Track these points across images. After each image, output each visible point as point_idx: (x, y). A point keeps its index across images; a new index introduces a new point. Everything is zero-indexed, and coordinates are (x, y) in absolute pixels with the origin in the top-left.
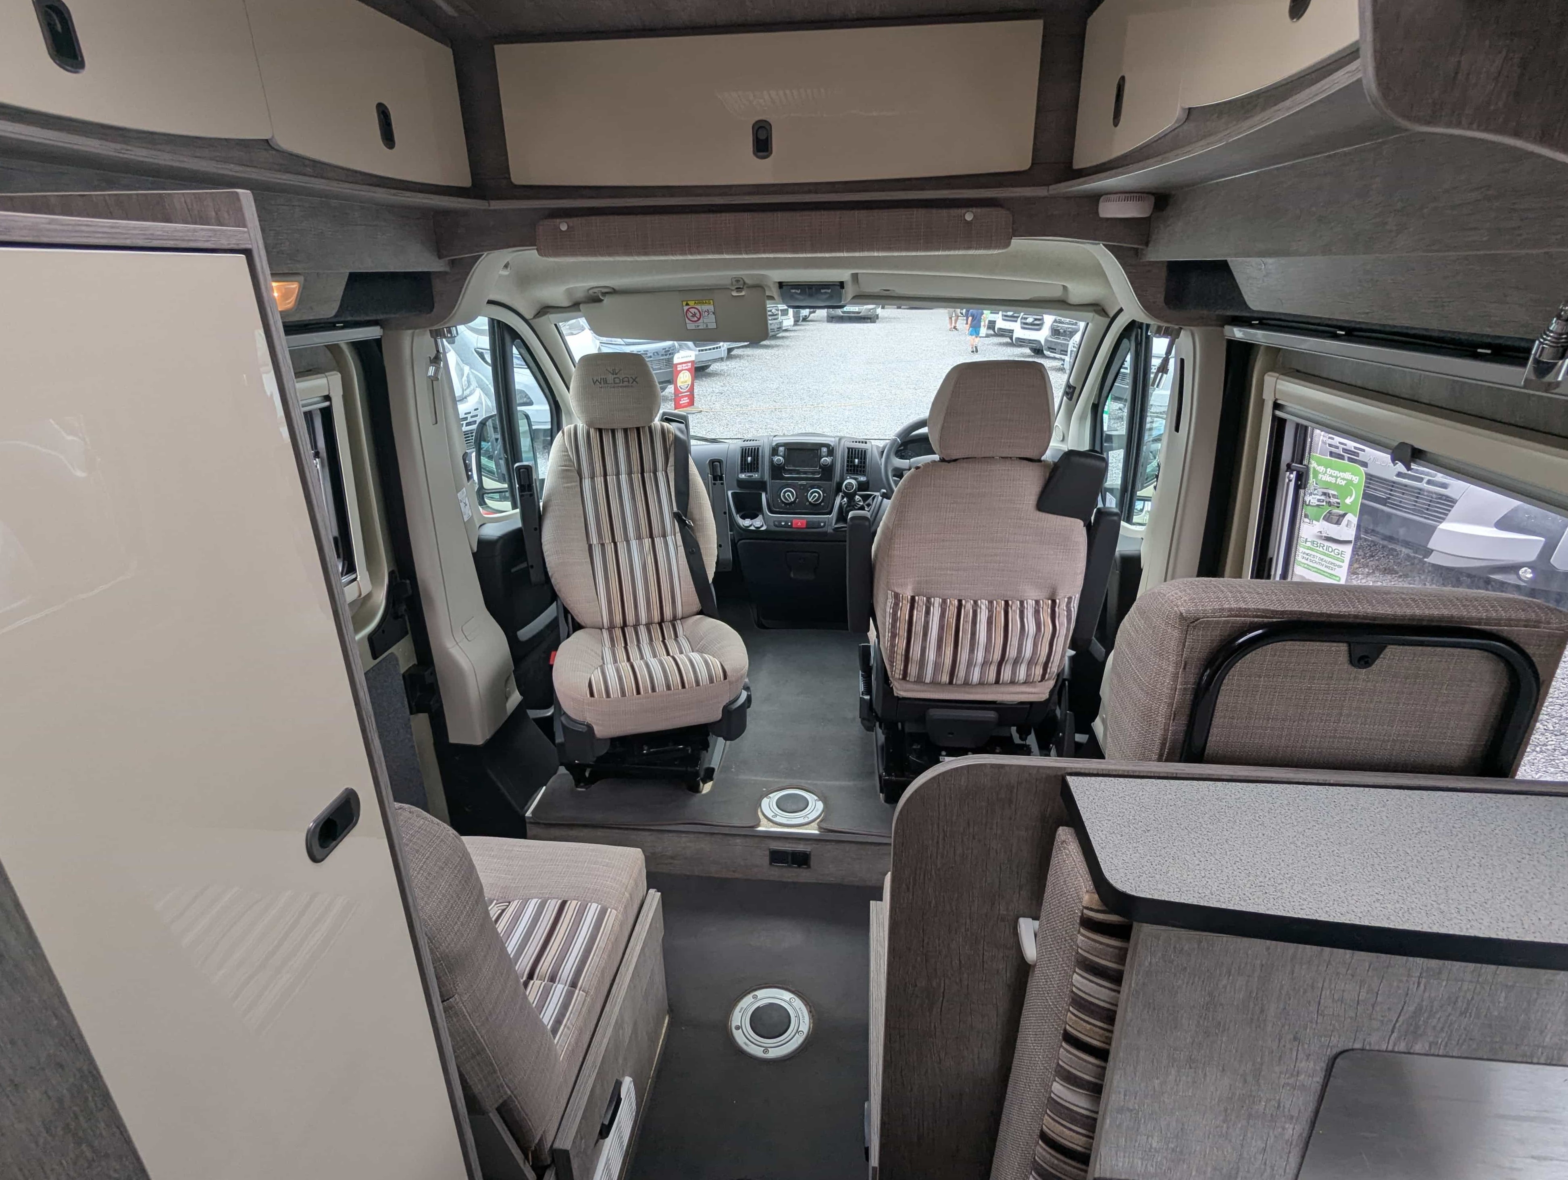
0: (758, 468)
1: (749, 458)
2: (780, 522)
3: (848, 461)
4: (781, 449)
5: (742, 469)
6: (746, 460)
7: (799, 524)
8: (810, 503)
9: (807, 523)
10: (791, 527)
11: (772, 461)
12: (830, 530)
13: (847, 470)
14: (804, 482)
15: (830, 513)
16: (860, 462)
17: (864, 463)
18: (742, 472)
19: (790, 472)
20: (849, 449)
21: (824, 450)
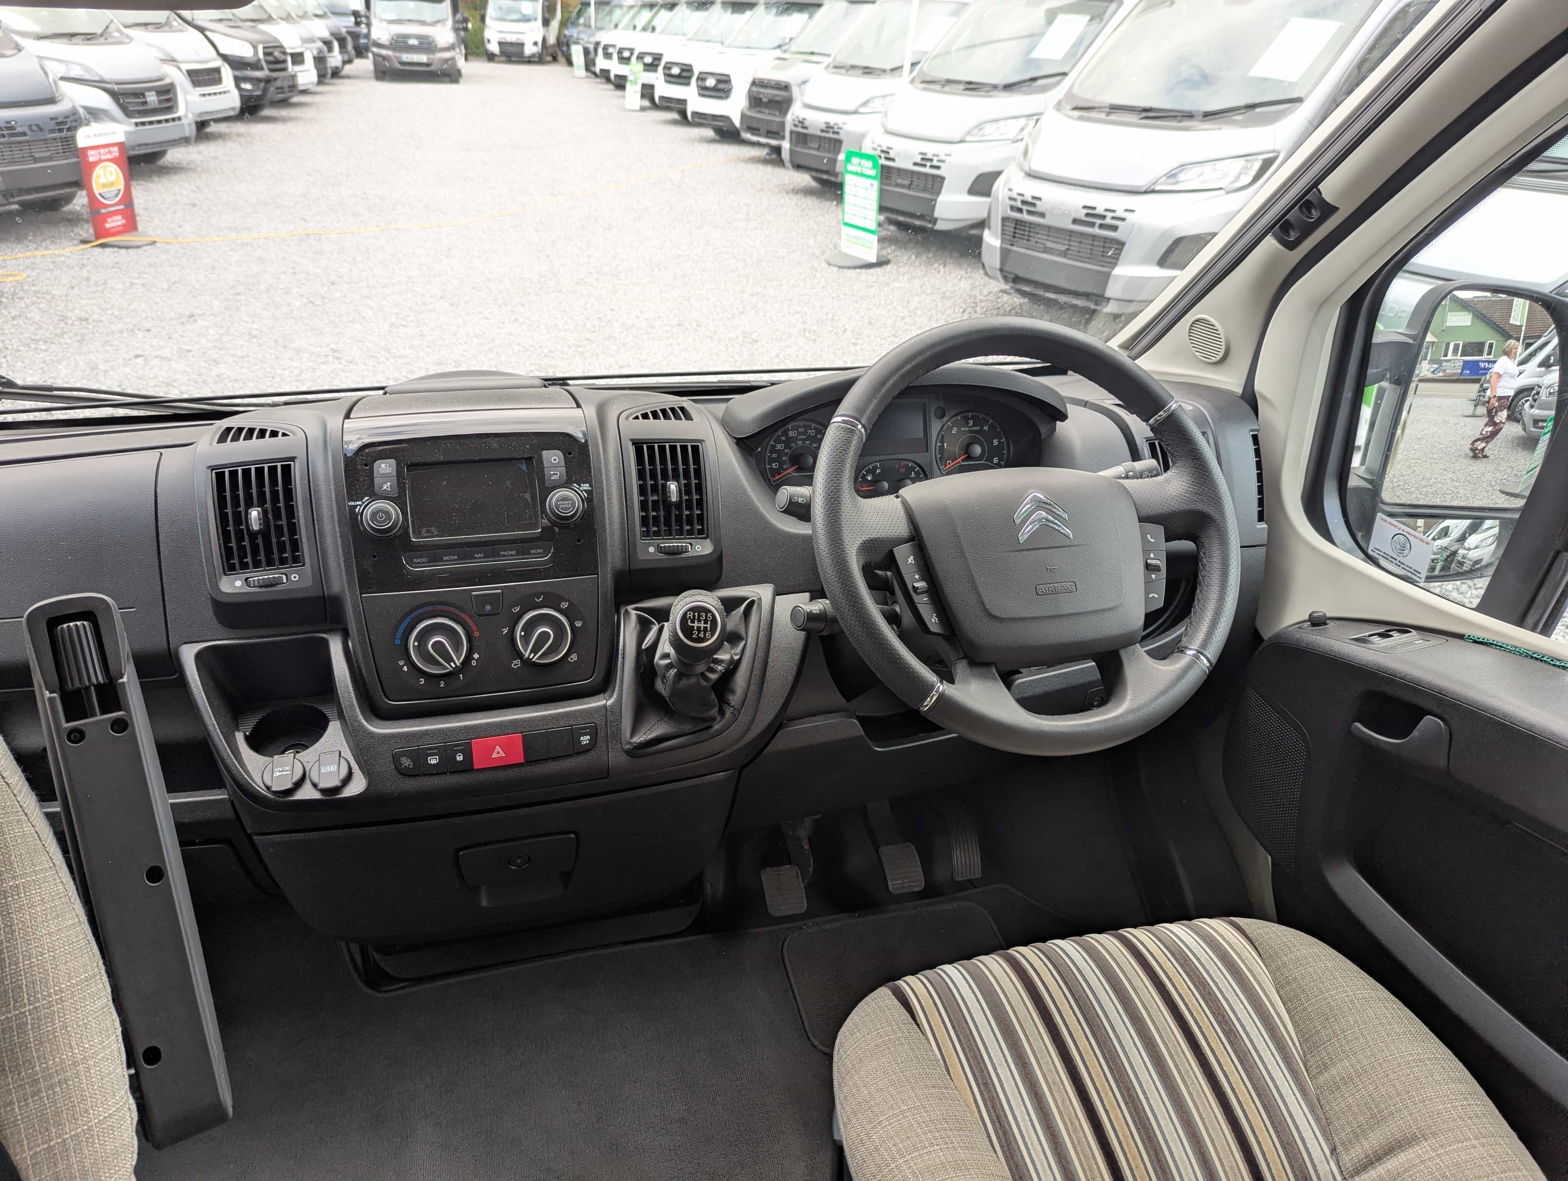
0: (295, 545)
1: (254, 513)
2: (419, 756)
3: (642, 490)
4: (385, 468)
5: (228, 553)
6: (240, 519)
7: (498, 753)
8: (527, 663)
9: (528, 743)
10: (467, 767)
11: (352, 520)
12: (616, 758)
13: (644, 521)
14: (494, 589)
15: (604, 686)
16: (686, 489)
17: (699, 488)
18: (230, 568)
19: (434, 553)
20: (638, 445)
21: (553, 459)
